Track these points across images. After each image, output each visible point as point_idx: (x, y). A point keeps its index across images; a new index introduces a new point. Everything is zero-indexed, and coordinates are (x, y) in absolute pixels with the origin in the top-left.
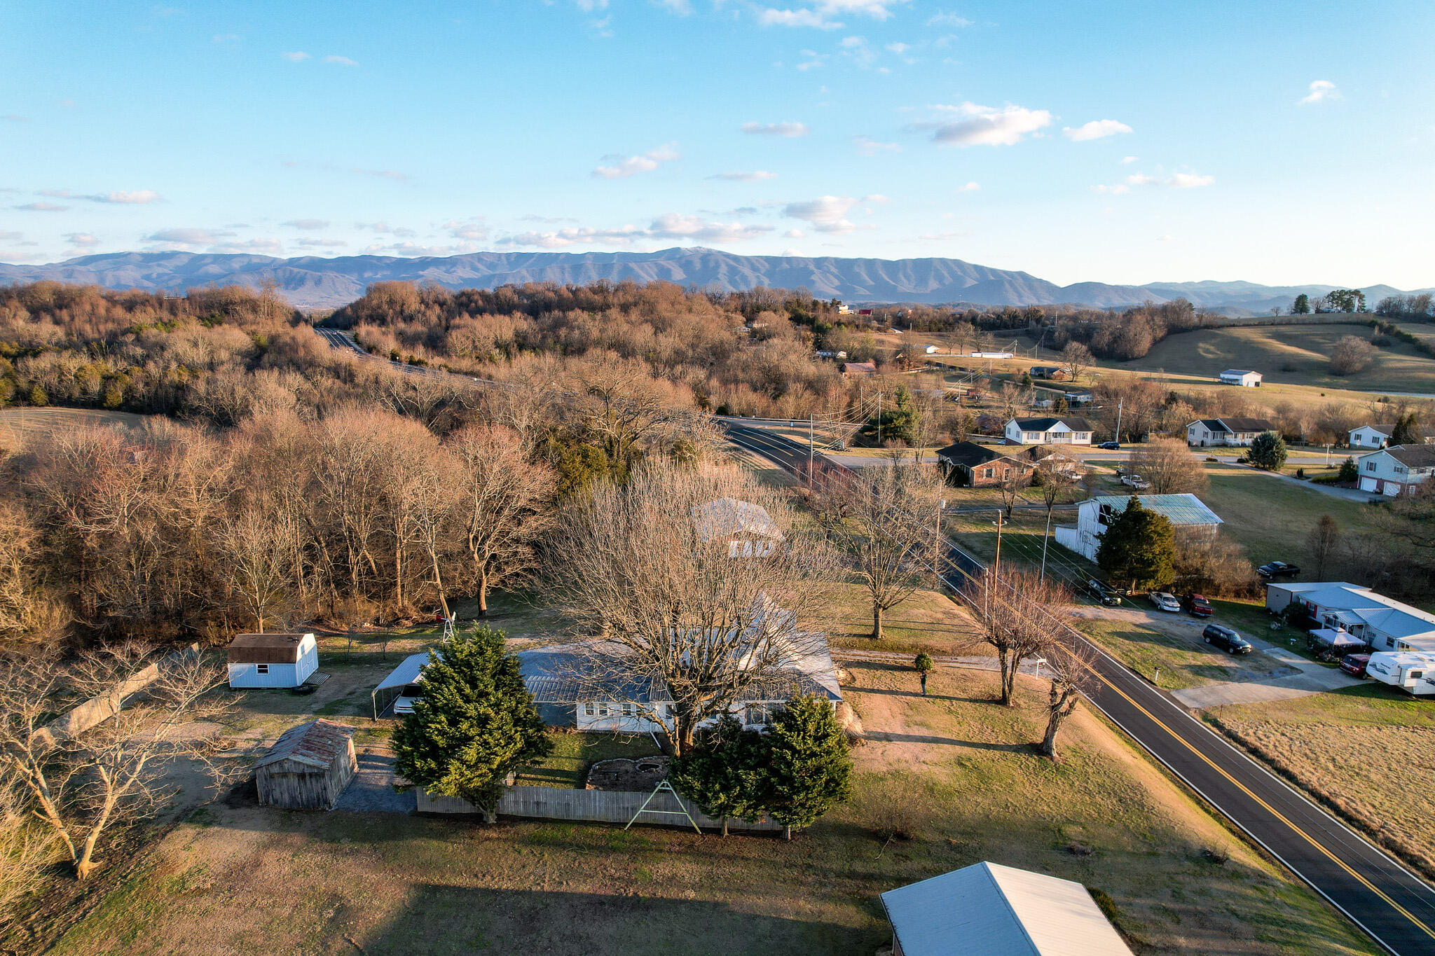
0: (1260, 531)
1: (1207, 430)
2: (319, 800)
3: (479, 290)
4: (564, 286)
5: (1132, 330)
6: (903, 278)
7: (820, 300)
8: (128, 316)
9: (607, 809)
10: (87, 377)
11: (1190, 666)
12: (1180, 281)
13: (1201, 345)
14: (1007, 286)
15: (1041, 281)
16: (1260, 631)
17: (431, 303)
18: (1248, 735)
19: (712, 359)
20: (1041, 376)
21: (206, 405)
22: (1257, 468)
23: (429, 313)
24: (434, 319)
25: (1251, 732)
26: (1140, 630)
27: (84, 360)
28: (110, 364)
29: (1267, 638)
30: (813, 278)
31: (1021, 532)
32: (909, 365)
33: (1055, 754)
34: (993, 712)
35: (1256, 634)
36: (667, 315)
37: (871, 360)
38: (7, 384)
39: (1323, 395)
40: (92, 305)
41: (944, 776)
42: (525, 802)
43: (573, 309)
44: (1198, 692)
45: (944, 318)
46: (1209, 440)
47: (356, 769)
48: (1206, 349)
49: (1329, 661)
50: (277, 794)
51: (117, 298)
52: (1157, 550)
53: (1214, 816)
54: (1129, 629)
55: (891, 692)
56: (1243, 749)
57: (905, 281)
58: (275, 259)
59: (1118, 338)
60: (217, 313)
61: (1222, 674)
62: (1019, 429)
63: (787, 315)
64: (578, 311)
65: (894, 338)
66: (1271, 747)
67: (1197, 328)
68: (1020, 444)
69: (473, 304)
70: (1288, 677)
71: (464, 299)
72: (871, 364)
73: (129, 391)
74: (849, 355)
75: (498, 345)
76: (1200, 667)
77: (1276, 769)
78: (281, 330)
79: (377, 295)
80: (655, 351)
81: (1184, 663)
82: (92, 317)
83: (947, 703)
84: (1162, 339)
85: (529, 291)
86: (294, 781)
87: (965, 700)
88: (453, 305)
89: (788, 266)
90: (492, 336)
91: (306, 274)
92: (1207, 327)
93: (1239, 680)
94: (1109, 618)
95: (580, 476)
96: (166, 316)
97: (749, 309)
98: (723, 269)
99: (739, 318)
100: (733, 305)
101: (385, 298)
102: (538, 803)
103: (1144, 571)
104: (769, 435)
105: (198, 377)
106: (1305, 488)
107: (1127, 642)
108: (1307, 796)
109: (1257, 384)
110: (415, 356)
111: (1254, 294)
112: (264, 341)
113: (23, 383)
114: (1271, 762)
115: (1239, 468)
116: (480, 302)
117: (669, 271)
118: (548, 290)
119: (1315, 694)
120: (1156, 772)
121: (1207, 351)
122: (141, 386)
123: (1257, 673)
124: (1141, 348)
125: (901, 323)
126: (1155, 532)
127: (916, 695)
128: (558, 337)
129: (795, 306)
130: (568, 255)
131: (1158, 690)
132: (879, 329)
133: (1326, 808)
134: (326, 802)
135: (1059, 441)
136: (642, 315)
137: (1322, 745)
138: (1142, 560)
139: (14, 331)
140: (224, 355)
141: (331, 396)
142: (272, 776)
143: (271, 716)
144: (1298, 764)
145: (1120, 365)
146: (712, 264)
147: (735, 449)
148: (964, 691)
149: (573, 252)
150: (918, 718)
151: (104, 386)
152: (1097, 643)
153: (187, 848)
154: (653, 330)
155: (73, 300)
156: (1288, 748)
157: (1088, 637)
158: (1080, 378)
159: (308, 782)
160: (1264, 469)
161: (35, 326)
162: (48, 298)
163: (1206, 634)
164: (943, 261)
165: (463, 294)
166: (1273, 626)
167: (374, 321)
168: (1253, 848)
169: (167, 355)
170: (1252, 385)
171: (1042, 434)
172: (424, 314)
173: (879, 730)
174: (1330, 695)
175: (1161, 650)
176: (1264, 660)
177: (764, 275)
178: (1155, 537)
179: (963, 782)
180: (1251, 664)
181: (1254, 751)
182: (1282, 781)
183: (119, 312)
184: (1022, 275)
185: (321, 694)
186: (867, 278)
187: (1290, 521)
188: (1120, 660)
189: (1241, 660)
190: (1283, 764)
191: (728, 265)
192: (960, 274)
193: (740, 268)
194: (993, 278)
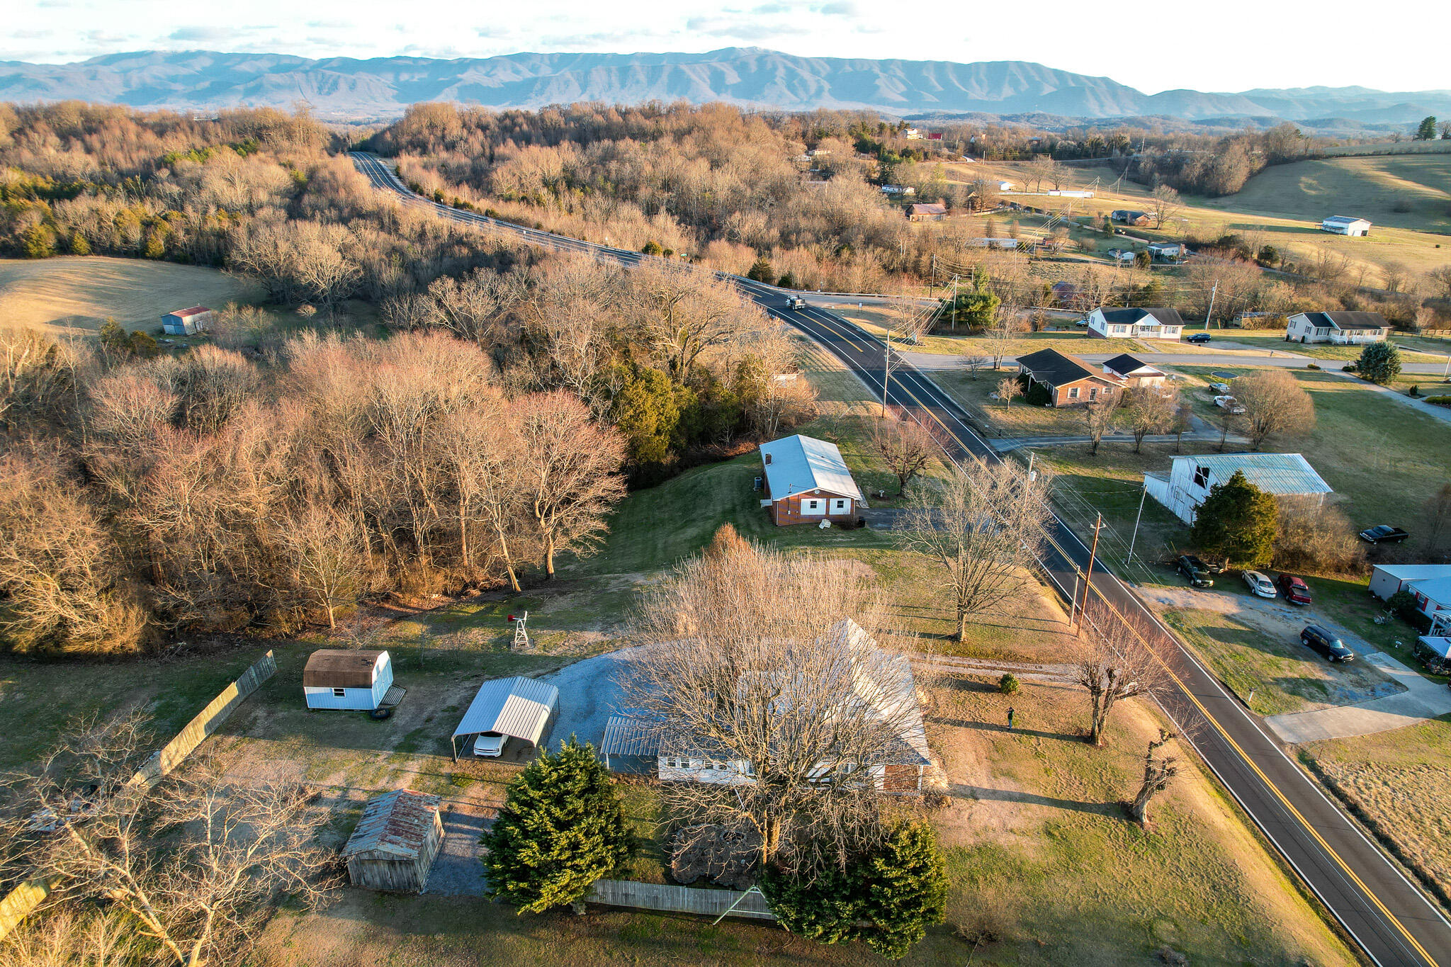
0: (1366, 475)
1: (1310, 324)
2: (409, 883)
3: (523, 111)
4: (613, 107)
5: (1226, 162)
6: (974, 84)
7: (886, 123)
8: (160, 142)
9: (695, 903)
10: (127, 224)
11: (1287, 680)
12: (1284, 87)
13: (1303, 179)
14: (1089, 92)
15: (1126, 88)
16: (1362, 625)
17: (473, 127)
18: (1347, 785)
19: (771, 199)
20: (1123, 221)
21: (249, 261)
22: (1365, 380)
23: (471, 139)
24: (477, 148)
25: (1351, 779)
26: (1233, 626)
27: (120, 204)
28: (148, 207)
29: (1370, 638)
30: (877, 82)
31: (1107, 475)
32: (982, 206)
33: (1145, 820)
34: (1081, 754)
35: (1356, 630)
36: (723, 144)
37: (941, 200)
38: (48, 231)
39: (1437, 247)
40: (121, 129)
41: (1033, 851)
42: (613, 894)
43: (623, 137)
44: (1295, 719)
45: (1020, 145)
46: (1312, 337)
47: (443, 833)
48: (1307, 183)
49: (1437, 674)
50: (368, 876)
51: (146, 121)
52: (1257, 531)
53: (1311, 902)
54: (1221, 623)
55: (976, 725)
56: (1342, 805)
57: (977, 87)
58: (305, 60)
59: (1210, 170)
60: (250, 138)
61: (1318, 690)
62: (1105, 321)
63: (852, 141)
64: (629, 141)
65: (968, 168)
66: (1372, 802)
67: (1301, 158)
68: (1104, 337)
69: (518, 129)
70: (1392, 697)
71: (508, 122)
72: (940, 206)
73: (170, 238)
74: (917, 192)
75: (546, 183)
76: (1296, 680)
77: (1376, 834)
78: (319, 162)
79: (416, 119)
80: (711, 190)
81: (1280, 675)
82: (123, 144)
83: (1033, 741)
84: (1260, 171)
85: (575, 114)
86: (384, 868)
87: (1052, 736)
88: (497, 129)
89: (851, 69)
90: (539, 172)
91: (339, 77)
92: (1313, 157)
93: (1339, 703)
94: (1198, 607)
95: (643, 403)
96: (199, 142)
97: (810, 134)
98: (781, 72)
99: (800, 146)
100: (793, 129)
101: (425, 122)
102: (626, 895)
103: (1242, 551)
104: (836, 319)
105: (238, 225)
106: (1417, 412)
107: (1219, 643)
108: (1410, 876)
109: (1364, 233)
110: (460, 198)
111: (1368, 102)
112: (302, 177)
113: (63, 229)
114: (1371, 825)
115: (1343, 380)
116: (525, 127)
117: (722, 73)
118: (597, 112)
119: (1421, 720)
120: (1248, 835)
121: (1310, 187)
122: (181, 234)
123: (1358, 691)
124: (1233, 183)
125: (974, 151)
126: (1259, 512)
127: (1001, 728)
128: (609, 172)
129: (859, 130)
130: (615, 55)
131: (1251, 715)
132: (949, 158)
133: (1431, 896)
134: (417, 885)
135: (1146, 334)
136: (697, 144)
137: (1427, 798)
138: (1241, 542)
139: (45, 160)
140: (263, 196)
141: (377, 251)
142: (362, 862)
143: (353, 754)
144: (1403, 828)
145: (1210, 202)
146: (769, 66)
147: (801, 339)
148: (1050, 722)
149: (621, 53)
150: (1004, 765)
151: (144, 233)
152: (1187, 644)
153: (287, 943)
154: (709, 166)
155: (101, 122)
156: (1389, 804)
157: (1178, 635)
158: (1165, 225)
159: (399, 869)
160: (1372, 382)
161: (67, 155)
162: (76, 121)
163: (1305, 635)
164: (1020, 64)
165: (506, 116)
166: (1376, 620)
167: (415, 148)
168: (1353, 950)
169: (205, 195)
170: (1358, 234)
171: (1129, 327)
172: (466, 141)
173: (965, 783)
174: (1437, 722)
175: (1255, 656)
176: (1365, 671)
177: (824, 78)
178: (1258, 518)
179: (1052, 859)
180: (1352, 677)
181: (1354, 809)
182: (1382, 853)
183: (150, 138)
184: (1106, 81)
185: (400, 720)
186: (936, 84)
187: (1400, 460)
188: (1211, 670)
189: (1341, 671)
190: (1385, 830)
191: (785, 67)
192: (1037, 79)
193: (799, 71)
194: (1073, 85)
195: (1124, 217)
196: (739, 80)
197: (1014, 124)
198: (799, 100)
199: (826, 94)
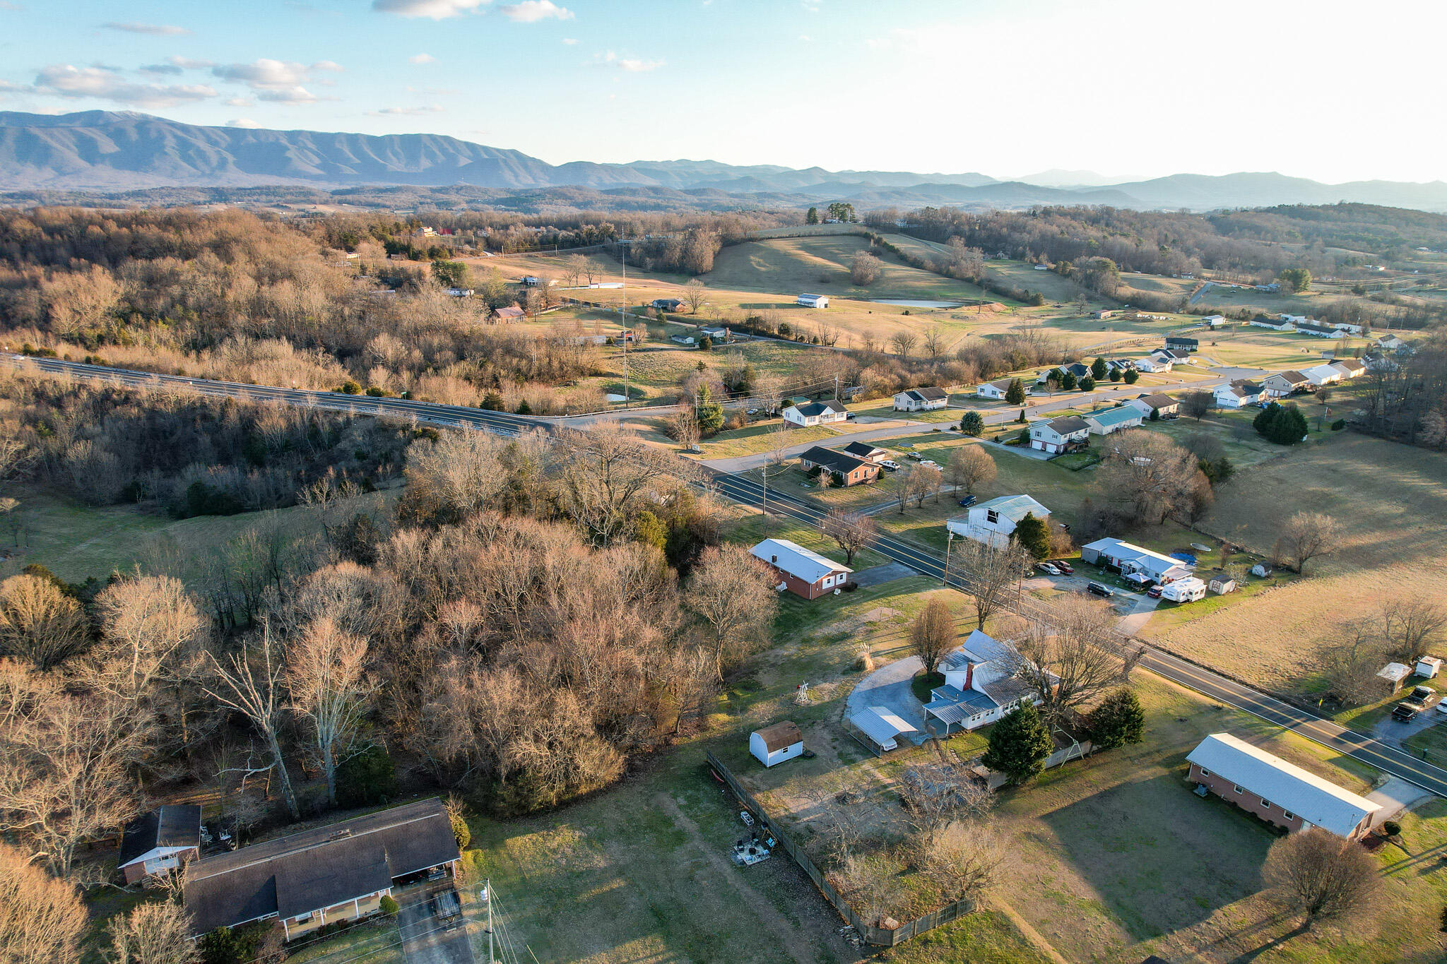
5: (698, 247)
6: (391, 156)
13: (752, 258)
14: (502, 164)
15: (534, 159)
16: (1102, 577)
22: (968, 435)
30: (289, 154)
32: (545, 303)
35: (1102, 580)
37: (513, 302)
48: (756, 261)
49: (1140, 591)
54: (1055, 592)
57: (395, 159)
63: (380, 243)
65: (489, 262)
66: (1171, 648)
68: (803, 427)
72: (517, 308)
84: (720, 252)
89: (254, 141)
98: (170, 142)
106: (1009, 453)
109: (826, 306)
117: (92, 140)
121: (759, 264)
124: (707, 263)
135: (827, 420)
146: (153, 135)
158: (699, 310)
160: (972, 436)
163: (1087, 588)
164: (432, 138)
170: (823, 307)
176: (1119, 598)
177: (226, 149)
180: (1118, 601)
184: (515, 153)
186: (352, 156)
189: (1113, 601)
191: (175, 136)
192: (452, 151)
193: (193, 140)
194: (486, 157)
195: (665, 305)
196: (117, 149)
197: (445, 197)
198: (200, 173)
199: (231, 166)
